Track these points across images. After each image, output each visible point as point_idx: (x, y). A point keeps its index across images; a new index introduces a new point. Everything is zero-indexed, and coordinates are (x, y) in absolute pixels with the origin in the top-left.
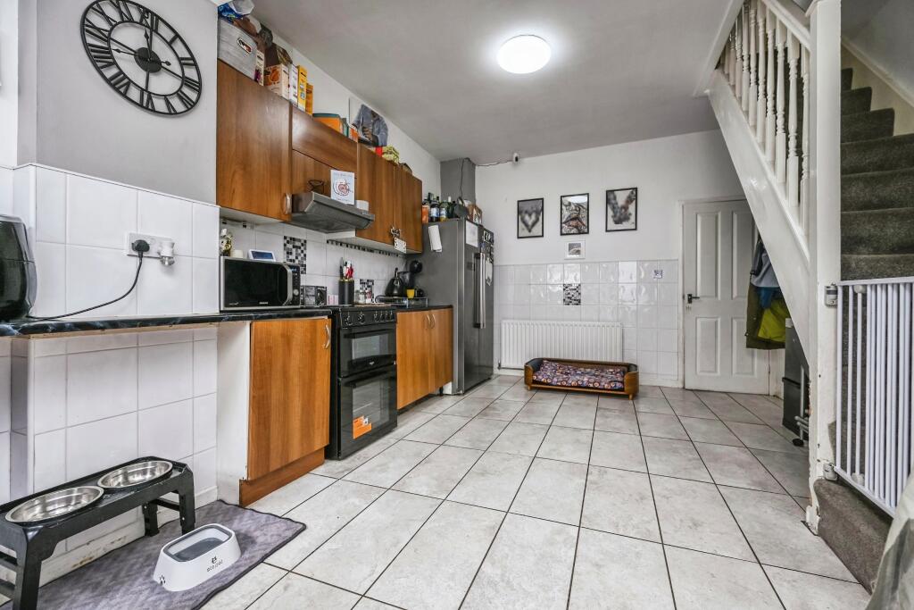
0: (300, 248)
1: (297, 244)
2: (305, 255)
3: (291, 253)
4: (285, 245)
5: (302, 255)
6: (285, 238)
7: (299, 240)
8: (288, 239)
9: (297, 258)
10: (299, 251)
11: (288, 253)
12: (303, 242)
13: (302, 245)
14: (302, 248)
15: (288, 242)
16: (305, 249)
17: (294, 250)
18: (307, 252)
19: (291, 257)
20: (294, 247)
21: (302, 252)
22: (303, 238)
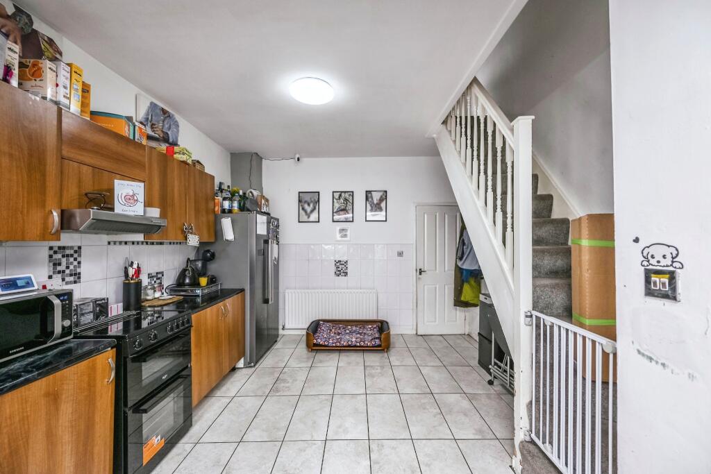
0: (72, 256)
1: (68, 252)
2: (79, 263)
3: (60, 264)
4: (51, 256)
5: (76, 263)
6: (51, 248)
7: (72, 248)
8: (56, 249)
9: (68, 268)
10: (71, 259)
11: (55, 265)
12: (76, 248)
13: (76, 252)
14: (76, 256)
15: (55, 252)
16: (80, 256)
17: (64, 261)
18: (82, 259)
19: (59, 268)
20: (63, 256)
21: (75, 259)
22: (76, 244)
